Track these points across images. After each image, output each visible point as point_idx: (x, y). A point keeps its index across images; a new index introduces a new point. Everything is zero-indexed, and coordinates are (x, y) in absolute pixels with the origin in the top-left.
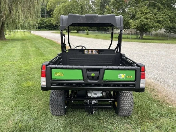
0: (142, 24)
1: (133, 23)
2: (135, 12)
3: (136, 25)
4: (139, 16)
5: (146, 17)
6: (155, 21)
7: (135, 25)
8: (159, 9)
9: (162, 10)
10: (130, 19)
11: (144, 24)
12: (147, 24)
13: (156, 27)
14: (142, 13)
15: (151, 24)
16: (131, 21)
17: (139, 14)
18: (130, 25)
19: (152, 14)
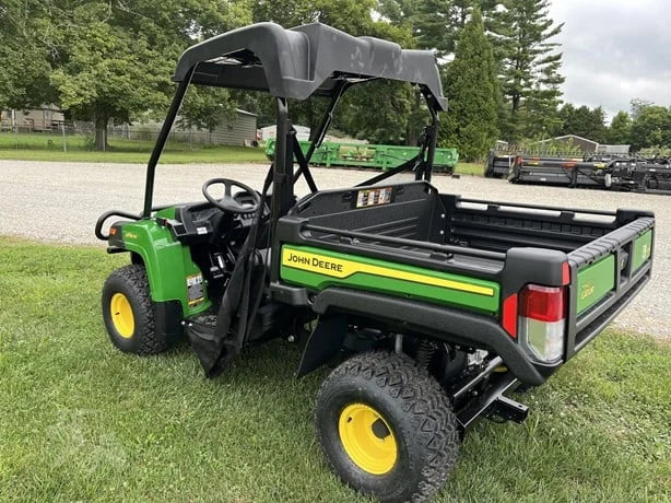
0: (106, 90)
1: (68, 83)
2: (66, 41)
3: (83, 92)
4: (85, 58)
5: (114, 65)
6: (149, 83)
7: (80, 95)
8: (152, 42)
9: (164, 45)
10: (49, 65)
11: (113, 91)
12: (123, 94)
13: (159, 105)
14: (93, 49)
15: (138, 94)
16: (57, 75)
17: (81, 49)
18: (61, 92)
19: (132, 57)
